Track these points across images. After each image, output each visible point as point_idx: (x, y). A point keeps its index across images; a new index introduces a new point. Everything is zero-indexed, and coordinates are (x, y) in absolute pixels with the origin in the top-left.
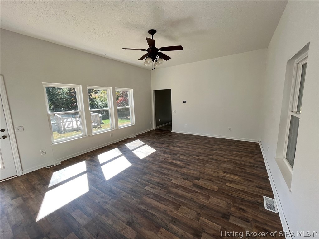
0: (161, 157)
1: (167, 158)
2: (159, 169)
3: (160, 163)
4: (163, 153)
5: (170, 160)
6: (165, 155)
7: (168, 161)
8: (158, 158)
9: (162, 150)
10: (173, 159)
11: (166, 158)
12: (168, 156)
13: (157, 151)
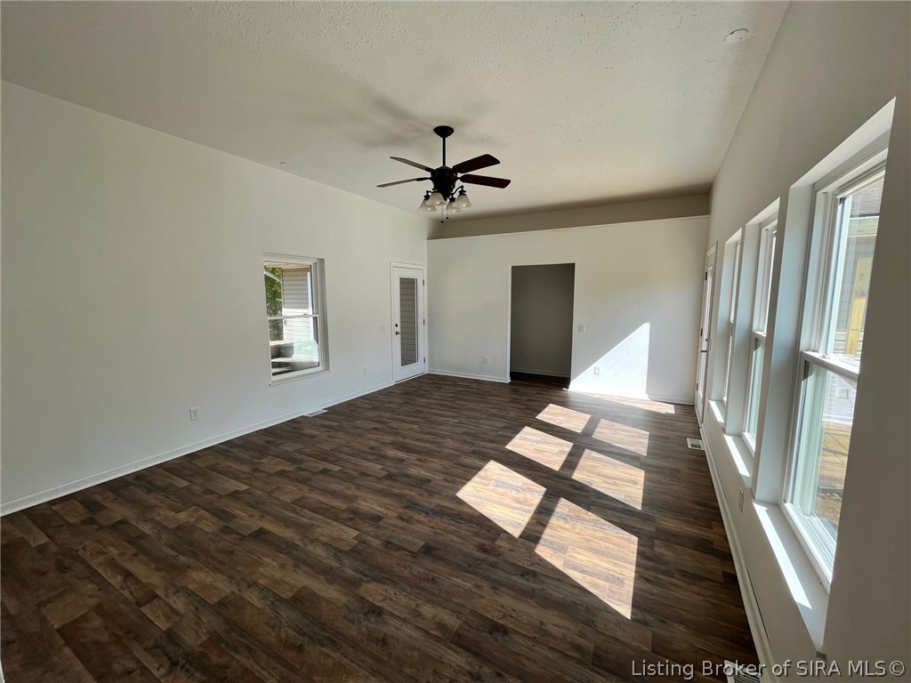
0: (434, 465)
1: (418, 463)
2: (439, 440)
3: (438, 452)
4: (429, 481)
5: (412, 457)
6: (424, 473)
7: (417, 456)
8: (444, 462)
9: (431, 493)
10: (402, 460)
11: (422, 463)
12: (414, 471)
13: (451, 492)
